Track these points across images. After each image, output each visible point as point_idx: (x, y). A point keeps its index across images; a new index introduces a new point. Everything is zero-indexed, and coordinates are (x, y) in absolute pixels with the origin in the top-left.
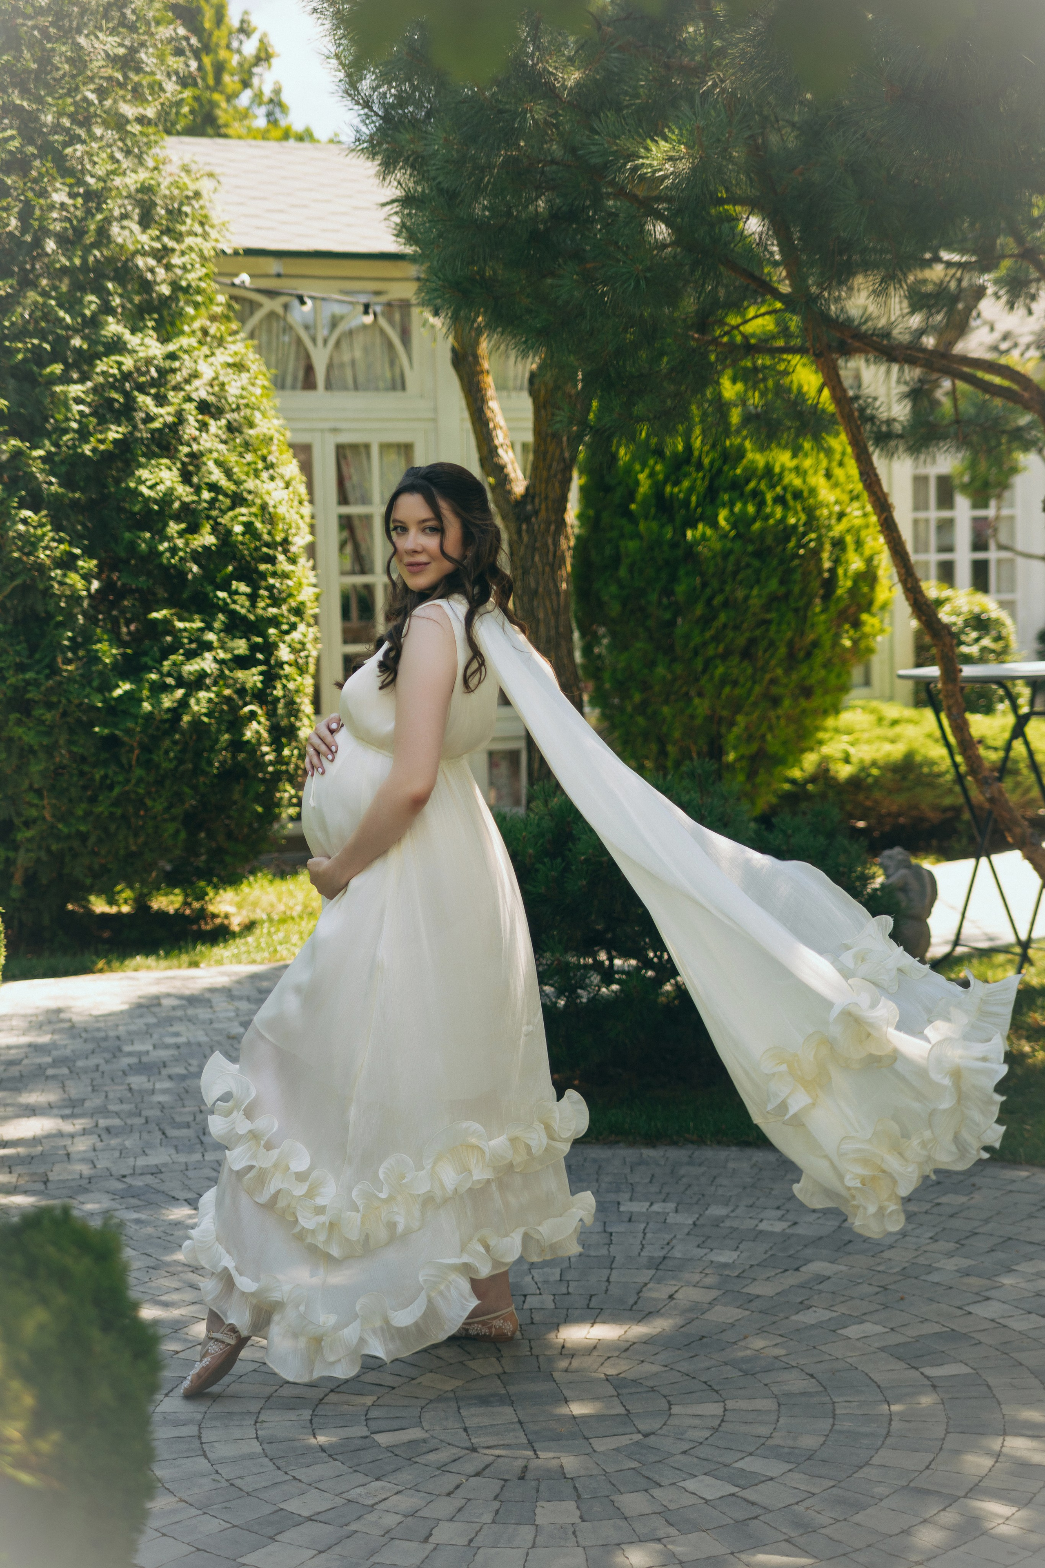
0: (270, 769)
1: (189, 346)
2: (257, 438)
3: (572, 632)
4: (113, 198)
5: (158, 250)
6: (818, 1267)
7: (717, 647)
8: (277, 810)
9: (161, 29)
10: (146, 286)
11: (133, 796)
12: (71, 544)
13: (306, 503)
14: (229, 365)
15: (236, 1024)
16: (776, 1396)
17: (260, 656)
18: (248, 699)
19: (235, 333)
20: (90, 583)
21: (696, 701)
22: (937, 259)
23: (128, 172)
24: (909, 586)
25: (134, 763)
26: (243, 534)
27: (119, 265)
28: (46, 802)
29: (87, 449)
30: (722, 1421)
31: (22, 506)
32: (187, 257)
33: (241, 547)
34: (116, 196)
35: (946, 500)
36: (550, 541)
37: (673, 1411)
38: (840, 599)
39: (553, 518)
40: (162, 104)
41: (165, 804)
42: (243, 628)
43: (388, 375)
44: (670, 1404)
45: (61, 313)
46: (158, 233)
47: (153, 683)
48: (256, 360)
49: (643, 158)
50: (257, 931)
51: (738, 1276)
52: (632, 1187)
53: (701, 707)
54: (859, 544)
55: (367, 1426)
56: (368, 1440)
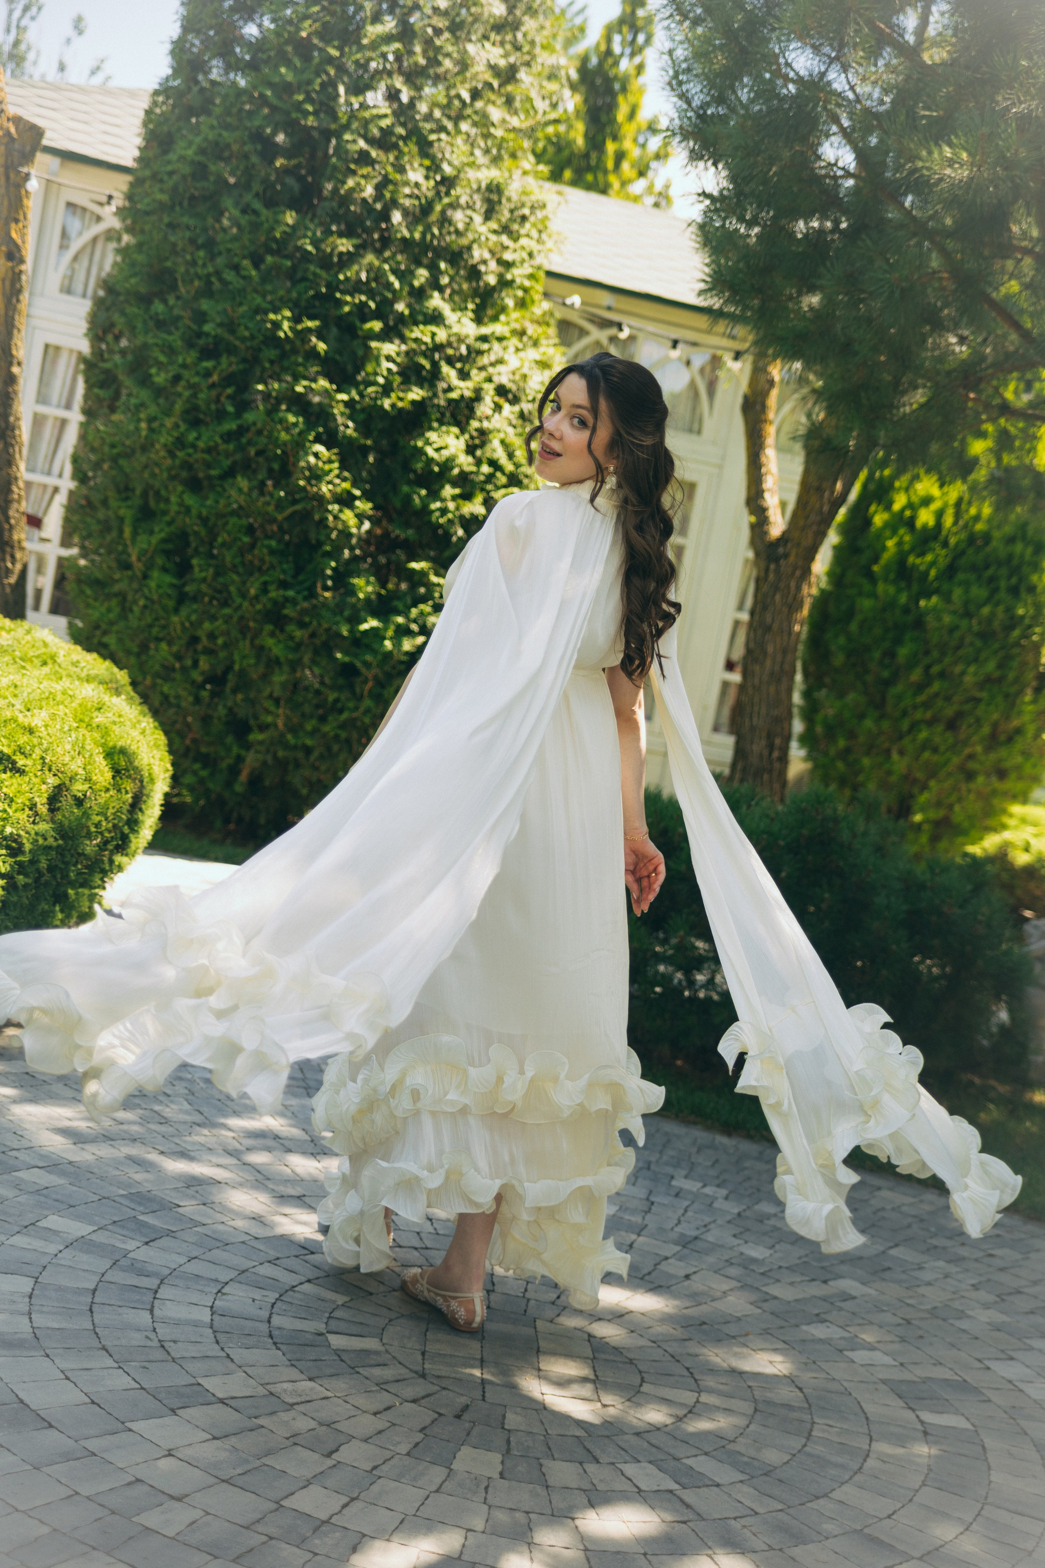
1: (502, 333)
3: (795, 671)
4: (462, 187)
6: (847, 1285)
7: (925, 712)
10: (474, 273)
11: (359, 724)
12: (354, 485)
16: (755, 1401)
19: (550, 339)
20: (362, 523)
21: (896, 757)
23: (482, 168)
25: (366, 693)
27: (456, 250)
28: (281, 711)
29: (387, 404)
30: (690, 1412)
31: (318, 440)
32: (518, 254)
34: (466, 186)
36: (793, 584)
37: (643, 1389)
39: (800, 563)
43: (688, 418)
44: (643, 1380)
45: (392, 278)
46: (497, 228)
47: (398, 627)
49: (923, 161)
51: (763, 1274)
52: (692, 1166)
53: (899, 764)
55: (326, 1323)
56: (321, 1337)
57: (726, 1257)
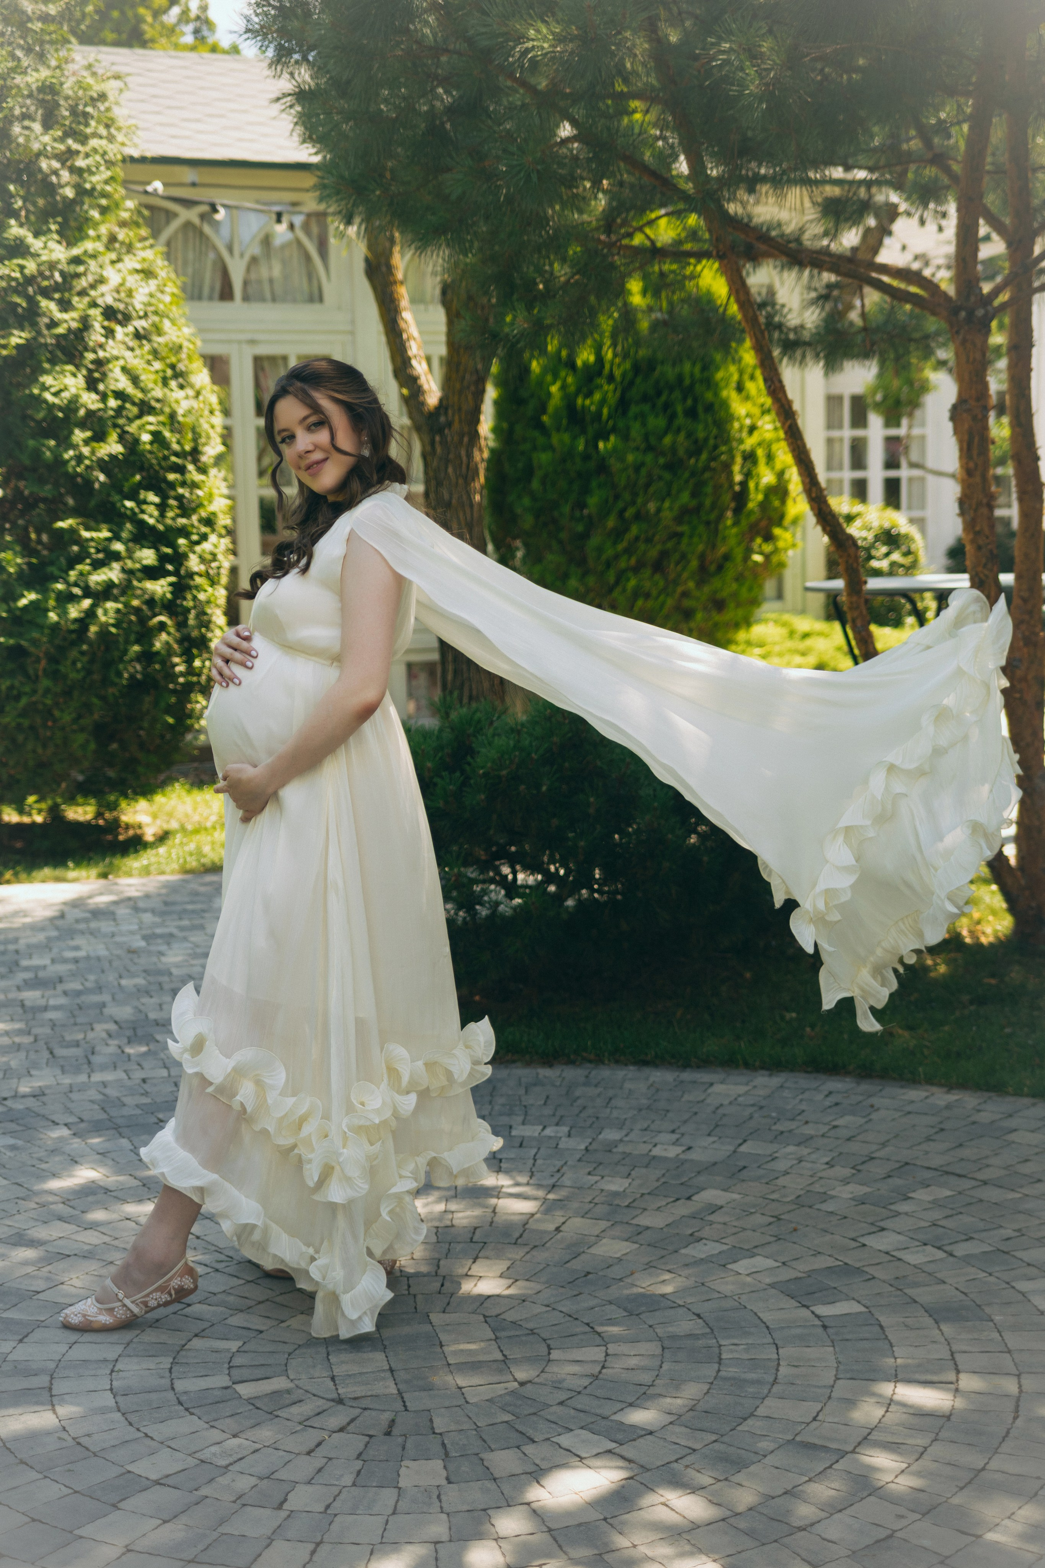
0: (181, 680)
1: (94, 250)
2: (166, 345)
4: (13, 97)
5: (62, 152)
6: (711, 1196)
7: (629, 559)
8: (189, 722)
10: (49, 189)
11: (40, 707)
13: (218, 413)
14: (137, 271)
15: (138, 937)
16: (660, 1339)
17: (170, 567)
18: (157, 610)
19: (143, 239)
23: (29, 70)
24: (814, 495)
25: (40, 673)
26: (151, 443)
27: (22, 166)
30: (603, 1367)
32: (91, 159)
33: (149, 456)
34: (16, 95)
35: (859, 419)
36: (463, 453)
37: (552, 1357)
38: (751, 512)
39: (466, 429)
41: (74, 715)
42: (151, 539)
43: (306, 288)
44: (549, 1348)
46: (61, 134)
47: (59, 593)
48: (165, 267)
49: (533, 40)
50: (170, 842)
51: (628, 1206)
52: (526, 1110)
54: (770, 458)
55: (229, 1374)
56: (229, 1391)
57: (589, 1199)
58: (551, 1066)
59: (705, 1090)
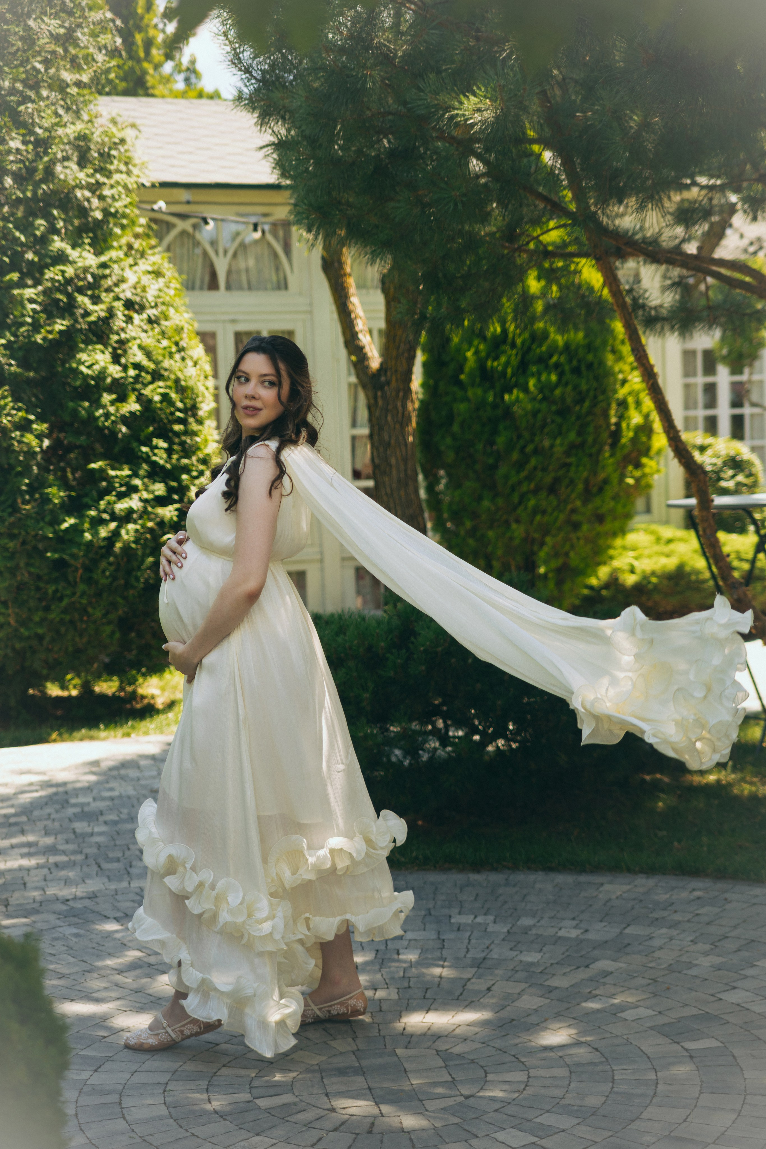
1: (117, 257)
2: (172, 327)
3: (417, 475)
4: (56, 145)
5: (93, 184)
6: (604, 964)
7: (529, 485)
9: (92, 13)
10: (83, 212)
11: (78, 606)
12: (27, 412)
13: (211, 378)
14: (149, 272)
16: (568, 1066)
17: (176, 497)
18: (166, 530)
19: (152, 247)
20: (42, 441)
21: (514, 526)
22: (694, 184)
23: (68, 124)
24: (671, 435)
25: (78, 579)
26: (161, 402)
27: (62, 196)
28: (10, 611)
29: (39, 338)
30: (526, 1086)
32: (115, 189)
33: (159, 412)
34: (59, 143)
35: (710, 368)
36: (399, 404)
37: (488, 1079)
38: (624, 446)
39: (401, 386)
40: (95, 72)
41: (104, 612)
42: (161, 475)
43: (274, 278)
44: (486, 1073)
45: (17, 234)
46: (91, 171)
47: (92, 518)
48: (170, 268)
49: (457, 109)
51: (541, 972)
52: (461, 904)
53: (518, 531)
54: (638, 404)
55: (250, 1092)
56: (251, 1104)
57: (511, 967)
58: (479, 872)
59: (598, 889)
